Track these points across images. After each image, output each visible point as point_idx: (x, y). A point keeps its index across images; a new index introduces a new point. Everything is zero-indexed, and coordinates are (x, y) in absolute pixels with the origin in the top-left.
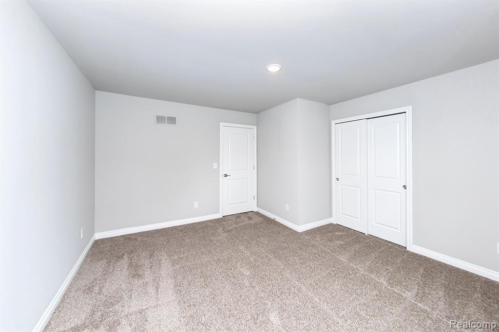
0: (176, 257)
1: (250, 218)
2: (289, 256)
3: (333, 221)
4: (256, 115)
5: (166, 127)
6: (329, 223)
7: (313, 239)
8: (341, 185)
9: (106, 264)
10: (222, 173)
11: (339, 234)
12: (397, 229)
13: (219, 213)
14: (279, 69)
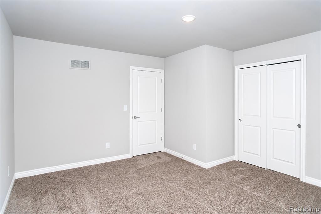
0: (97, 192)
1: (159, 158)
2: (200, 188)
3: (236, 158)
4: (164, 59)
5: (80, 71)
6: (232, 160)
7: (219, 174)
8: (244, 125)
9: (33, 199)
10: (132, 115)
11: (242, 169)
12: (292, 163)
13: (129, 153)
14: (193, 19)
